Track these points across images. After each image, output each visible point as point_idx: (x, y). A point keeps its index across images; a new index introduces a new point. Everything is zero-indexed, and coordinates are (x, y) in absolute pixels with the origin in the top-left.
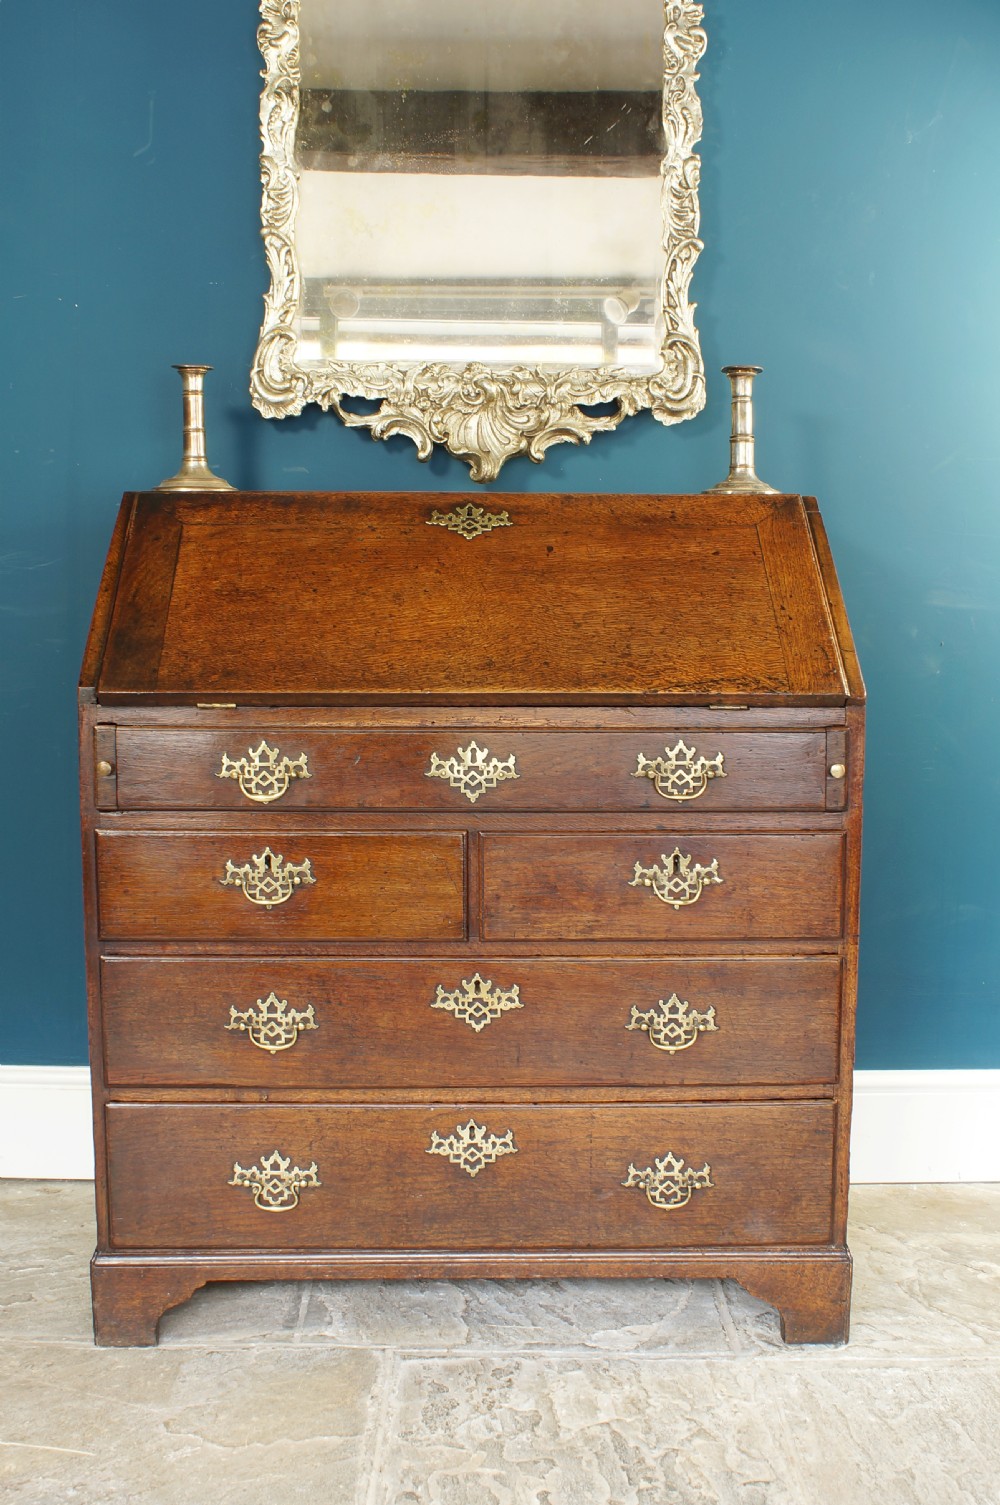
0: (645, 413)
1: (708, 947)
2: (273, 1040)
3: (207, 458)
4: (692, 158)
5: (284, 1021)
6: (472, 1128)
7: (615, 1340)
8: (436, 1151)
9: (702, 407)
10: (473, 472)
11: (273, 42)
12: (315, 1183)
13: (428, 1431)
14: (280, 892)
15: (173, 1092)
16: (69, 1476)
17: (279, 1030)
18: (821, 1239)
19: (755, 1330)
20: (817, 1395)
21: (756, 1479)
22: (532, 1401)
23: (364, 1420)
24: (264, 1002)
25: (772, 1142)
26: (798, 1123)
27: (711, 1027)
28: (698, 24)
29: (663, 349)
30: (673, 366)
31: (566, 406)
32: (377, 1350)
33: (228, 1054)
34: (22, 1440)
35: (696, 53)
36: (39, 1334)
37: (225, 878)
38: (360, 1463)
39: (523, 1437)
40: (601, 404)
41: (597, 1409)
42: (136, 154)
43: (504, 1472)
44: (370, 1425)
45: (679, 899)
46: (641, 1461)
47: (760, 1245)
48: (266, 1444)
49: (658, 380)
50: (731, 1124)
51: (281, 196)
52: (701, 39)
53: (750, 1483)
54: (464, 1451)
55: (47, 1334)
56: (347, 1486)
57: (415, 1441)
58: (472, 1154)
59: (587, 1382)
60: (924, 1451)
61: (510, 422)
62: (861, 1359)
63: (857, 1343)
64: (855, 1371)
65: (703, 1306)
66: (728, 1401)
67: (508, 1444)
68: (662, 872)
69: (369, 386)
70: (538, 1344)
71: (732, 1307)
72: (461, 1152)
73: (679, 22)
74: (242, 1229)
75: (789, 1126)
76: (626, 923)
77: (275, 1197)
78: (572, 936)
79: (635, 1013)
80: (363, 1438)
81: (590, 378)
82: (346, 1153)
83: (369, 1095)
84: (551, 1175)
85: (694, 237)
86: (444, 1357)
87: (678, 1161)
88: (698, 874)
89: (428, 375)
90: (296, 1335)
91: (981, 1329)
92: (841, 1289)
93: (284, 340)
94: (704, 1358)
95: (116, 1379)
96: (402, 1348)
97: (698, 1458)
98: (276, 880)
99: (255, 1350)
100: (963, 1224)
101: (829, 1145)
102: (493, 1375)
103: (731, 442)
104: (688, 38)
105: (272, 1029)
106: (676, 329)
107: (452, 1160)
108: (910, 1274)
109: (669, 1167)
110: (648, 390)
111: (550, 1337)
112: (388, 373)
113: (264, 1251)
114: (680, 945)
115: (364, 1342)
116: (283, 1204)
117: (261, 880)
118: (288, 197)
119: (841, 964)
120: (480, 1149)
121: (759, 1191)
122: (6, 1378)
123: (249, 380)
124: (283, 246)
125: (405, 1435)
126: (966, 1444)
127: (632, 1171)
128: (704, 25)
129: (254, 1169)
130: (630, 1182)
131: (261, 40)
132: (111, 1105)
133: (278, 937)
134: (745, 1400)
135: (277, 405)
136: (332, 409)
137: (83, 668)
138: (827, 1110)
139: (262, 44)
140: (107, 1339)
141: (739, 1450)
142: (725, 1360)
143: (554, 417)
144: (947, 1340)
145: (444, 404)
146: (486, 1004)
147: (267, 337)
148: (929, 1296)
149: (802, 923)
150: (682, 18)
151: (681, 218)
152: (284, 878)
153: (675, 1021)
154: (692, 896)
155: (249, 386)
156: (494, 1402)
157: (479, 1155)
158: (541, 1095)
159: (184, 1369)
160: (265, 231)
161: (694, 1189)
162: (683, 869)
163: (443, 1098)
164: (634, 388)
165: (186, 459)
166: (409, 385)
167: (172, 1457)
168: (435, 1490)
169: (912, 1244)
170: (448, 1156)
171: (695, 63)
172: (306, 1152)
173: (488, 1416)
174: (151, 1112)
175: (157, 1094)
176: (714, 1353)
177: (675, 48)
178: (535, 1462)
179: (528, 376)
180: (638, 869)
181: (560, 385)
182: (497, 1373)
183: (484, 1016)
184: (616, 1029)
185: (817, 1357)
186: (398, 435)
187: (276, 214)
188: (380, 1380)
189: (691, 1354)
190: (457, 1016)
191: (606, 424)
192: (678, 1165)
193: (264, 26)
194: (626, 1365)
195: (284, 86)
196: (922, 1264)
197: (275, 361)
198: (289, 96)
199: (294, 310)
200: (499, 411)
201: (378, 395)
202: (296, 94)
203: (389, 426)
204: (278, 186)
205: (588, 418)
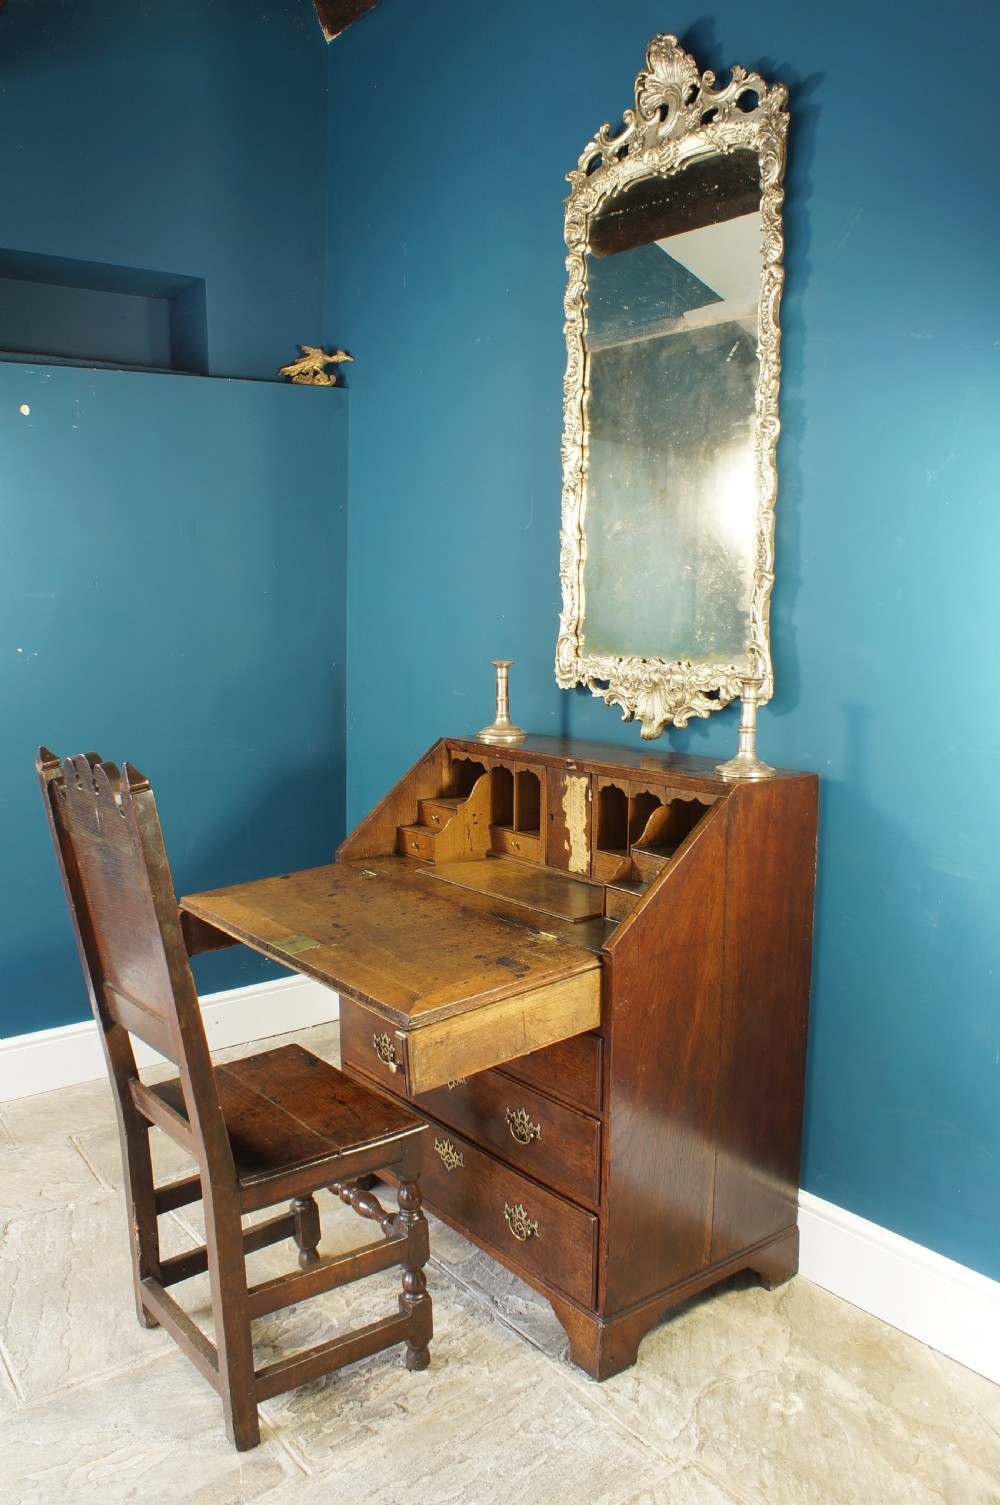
0: (738, 698)
3: (508, 716)
6: (448, 1144)
7: (515, 1304)
8: (436, 1149)
9: (770, 697)
10: (642, 731)
11: (567, 458)
18: (587, 1304)
20: (523, 1395)
21: (406, 1407)
25: (565, 1228)
26: (577, 1221)
27: (539, 1137)
28: (773, 412)
29: (748, 653)
30: (752, 666)
31: (693, 692)
35: (772, 434)
40: (710, 691)
47: (559, 1289)
50: (547, 1206)
51: (569, 552)
52: (776, 424)
53: (399, 1406)
58: (448, 1160)
61: (667, 700)
62: (588, 1395)
63: (604, 1385)
64: (570, 1398)
69: (603, 672)
70: (476, 1284)
72: (445, 1156)
73: (763, 412)
75: (573, 1223)
79: (508, 1111)
81: (709, 672)
84: (477, 1191)
85: (765, 571)
87: (524, 1212)
89: (631, 665)
91: (693, 1430)
92: (596, 1344)
93: (569, 641)
94: (525, 1340)
101: (591, 1244)
103: (739, 731)
104: (766, 423)
106: (754, 639)
107: (442, 1159)
108: (740, 1374)
109: (521, 1214)
110: (736, 682)
111: (489, 1284)
119: (601, 1127)
120: (452, 1159)
124: (568, 584)
127: (506, 1206)
128: (777, 412)
131: (562, 458)
134: (490, 1372)
135: (565, 681)
139: (562, 461)
141: (432, 1389)
142: (530, 1348)
143: (687, 698)
144: (659, 1421)
145: (636, 685)
147: (562, 640)
148: (715, 1393)
149: (579, 1091)
150: (764, 409)
151: (761, 557)
153: (523, 1125)
155: (555, 669)
157: (451, 1161)
160: (561, 575)
164: (729, 680)
165: (496, 716)
166: (620, 672)
169: (789, 1360)
170: (441, 1156)
171: (769, 442)
176: (534, 1342)
181: (691, 676)
185: (574, 1379)
186: (615, 703)
187: (565, 564)
189: (525, 1335)
191: (715, 705)
192: (524, 1214)
193: (562, 450)
194: (488, 1319)
195: (572, 484)
196: (762, 1375)
197: (565, 654)
198: (574, 490)
199: (575, 623)
200: (662, 692)
201: (606, 678)
202: (578, 488)
203: (611, 698)
204: (568, 546)
205: (706, 700)
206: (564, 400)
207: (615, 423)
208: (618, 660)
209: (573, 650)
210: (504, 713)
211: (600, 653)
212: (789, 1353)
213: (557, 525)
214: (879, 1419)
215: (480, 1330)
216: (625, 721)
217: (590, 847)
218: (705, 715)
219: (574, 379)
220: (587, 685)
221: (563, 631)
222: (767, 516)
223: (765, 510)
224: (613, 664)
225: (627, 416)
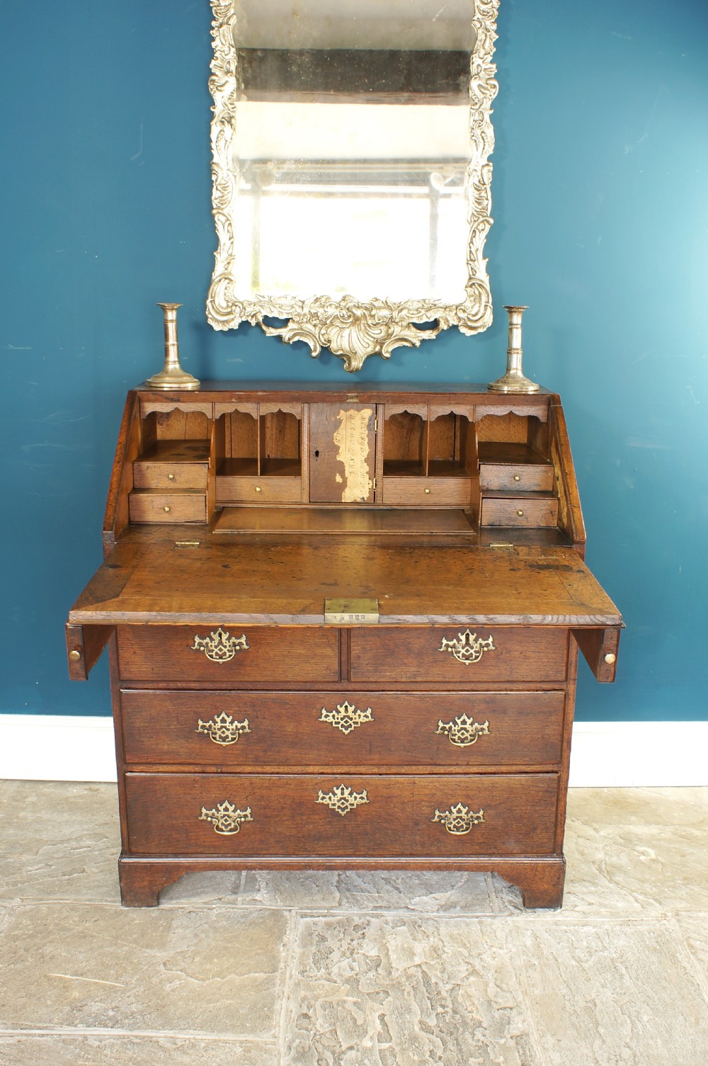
0: (455, 328)
1: (485, 686)
2: (224, 739)
3: (180, 362)
4: (487, 165)
5: (231, 728)
6: (342, 789)
7: (426, 902)
8: (321, 801)
9: (490, 324)
10: (346, 365)
11: (219, 88)
12: (249, 818)
13: (316, 970)
14: (228, 654)
15: (165, 766)
16: (110, 1001)
17: (227, 733)
18: (548, 851)
19: (508, 897)
20: (542, 946)
21: (505, 1006)
22: (376, 949)
23: (279, 962)
24: (218, 717)
25: (521, 797)
26: (537, 787)
27: (486, 732)
28: (493, 76)
29: (466, 287)
30: (472, 299)
31: (405, 324)
32: (286, 910)
33: (198, 746)
34: (82, 975)
35: (491, 96)
36: (89, 897)
37: (194, 646)
38: (277, 993)
39: (371, 975)
40: (426, 322)
41: (415, 954)
42: (132, 159)
43: (359, 1000)
44: (282, 965)
45: (468, 659)
46: (439, 993)
47: (512, 854)
48: (223, 978)
49: (463, 307)
50: (496, 787)
51: (225, 188)
52: (495, 86)
53: (501, 1009)
54: (337, 985)
55: (94, 898)
56: (269, 1009)
57: (308, 977)
58: (343, 803)
59: (408, 934)
60: (603, 986)
61: (370, 333)
62: (569, 919)
63: (567, 908)
64: (565, 928)
65: (478, 879)
66: (490, 949)
67: (362, 980)
68: (458, 643)
69: (281, 311)
70: (380, 907)
71: (495, 880)
72: (336, 802)
73: (480, 75)
74: (207, 844)
75: (531, 788)
76: (436, 673)
77: (226, 826)
78: (404, 680)
79: (441, 724)
80: (278, 974)
81: (420, 305)
82: (268, 802)
83: (282, 769)
84: (389, 815)
85: (487, 216)
86: (325, 916)
87: (464, 808)
88: (481, 644)
89: (318, 303)
90: (239, 899)
91: (641, 897)
92: (559, 878)
93: (227, 281)
94: (477, 917)
95: (135, 931)
96: (301, 909)
97: (472, 991)
98: (225, 647)
99: (215, 910)
100: (633, 818)
101: (554, 799)
102: (354, 930)
103: (508, 353)
104: (486, 86)
105: (223, 732)
106: (474, 275)
107: (331, 807)
108: (600, 856)
109: (460, 811)
110: (456, 314)
111: (387, 902)
112: (293, 302)
113: (220, 855)
114: (468, 685)
115: (279, 904)
116: (230, 831)
117: (216, 647)
118: (229, 189)
119: (565, 696)
120: (347, 801)
121: (512, 824)
122: (71, 930)
123: (205, 307)
124: (226, 221)
125: (303, 972)
126: (627, 982)
127: (437, 813)
128: (496, 77)
129: (214, 810)
130: (436, 819)
131: (211, 87)
132: (128, 774)
133: (226, 680)
134: (500, 948)
135: (223, 322)
136: (258, 324)
137: (106, 518)
138: (554, 780)
139: (212, 89)
140: (128, 902)
141: (496, 984)
142: (489, 919)
143: (397, 330)
144: (620, 905)
145: (328, 322)
146: (351, 719)
147: (217, 279)
148: (610, 872)
149: (542, 673)
150: (483, 72)
151: (479, 204)
152: (230, 646)
153: (465, 729)
154: (476, 658)
155: (206, 310)
156: (354, 950)
157: (347, 804)
158: (383, 770)
159: (175, 924)
160: (214, 212)
161: (473, 824)
162: (471, 641)
163: (325, 771)
164: (447, 313)
165: (166, 363)
166: (306, 310)
167: (168, 987)
168: (320, 1012)
169: (602, 833)
170: (328, 804)
171: (490, 102)
172: (244, 802)
173: (350, 959)
174: (152, 779)
175: (155, 768)
176: (483, 914)
177: (477, 92)
178: (378, 993)
179: (381, 304)
180: (444, 642)
181: (402, 310)
182: (356, 928)
183: (350, 726)
184: (429, 733)
185: (545, 917)
186: (299, 341)
187: (221, 200)
188: (288, 932)
189: (470, 914)
190: (334, 725)
192: (465, 810)
193: (213, 78)
194: (432, 922)
195: (226, 116)
196: (607, 848)
197: (222, 295)
198: (229, 123)
199: (233, 262)
200: (364, 326)
201: (286, 317)
203: (293, 335)
204: (223, 182)
205: (418, 331)
207: (284, 59)
209: (232, 289)
210: (176, 359)
216: (314, 357)
217: (373, 474)
218: (418, 344)
221: (220, 270)
222: (488, 168)
223: (484, 163)
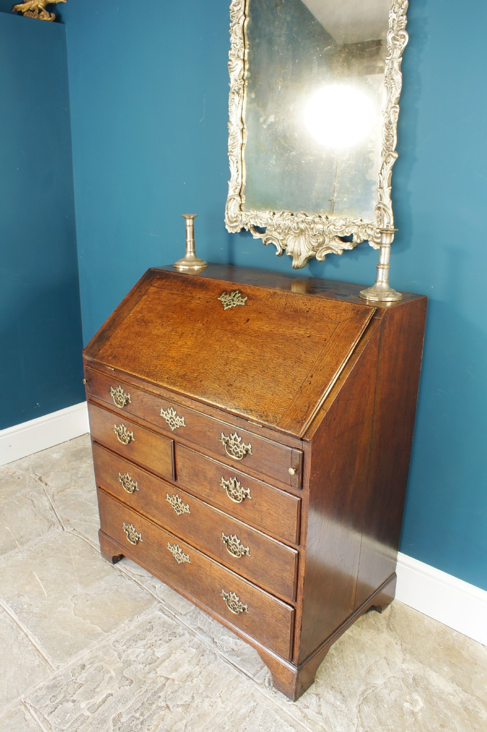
0: (366, 241)
2: (129, 489)
3: (194, 252)
4: (395, 107)
5: (131, 484)
6: (178, 548)
7: (228, 643)
8: (169, 549)
11: (233, 70)
12: (141, 539)
13: (122, 645)
14: (126, 440)
16: (33, 600)
18: (286, 657)
20: (247, 719)
22: (164, 653)
23: (116, 628)
24: (126, 475)
25: (269, 611)
26: (278, 610)
27: (248, 554)
28: (403, 27)
29: (376, 210)
30: (379, 220)
31: (331, 237)
32: (159, 601)
34: (42, 580)
35: (400, 45)
37: (114, 429)
38: (92, 644)
40: (345, 236)
41: (176, 671)
42: (200, 122)
43: (115, 677)
44: (114, 631)
45: (236, 499)
46: (152, 704)
47: (264, 645)
49: (371, 226)
50: (255, 595)
51: (234, 138)
52: (405, 37)
56: (77, 650)
57: (115, 646)
58: (178, 556)
59: (191, 656)
61: (310, 242)
62: (289, 713)
63: (299, 704)
64: (278, 718)
66: (217, 698)
67: (132, 667)
68: (230, 485)
69: (261, 221)
70: (201, 630)
72: (175, 554)
73: (394, 28)
75: (275, 608)
76: (219, 499)
77: (132, 539)
78: (203, 495)
79: (222, 535)
80: (106, 635)
81: (344, 223)
82: (148, 535)
84: (200, 577)
85: (392, 151)
86: (170, 617)
87: (237, 597)
88: (243, 491)
89: (282, 218)
90: (149, 581)
92: (292, 681)
93: (235, 201)
94: (241, 672)
95: (88, 571)
96: (166, 605)
98: (125, 436)
101: (289, 625)
102: (170, 634)
103: (376, 268)
104: (398, 37)
106: (381, 200)
108: (379, 682)
109: (234, 598)
110: (366, 231)
111: (209, 629)
115: (160, 596)
116: (134, 541)
117: (122, 433)
118: (237, 138)
119: (299, 555)
120: (180, 556)
121: (264, 626)
123: (224, 216)
124: (235, 160)
125: (116, 642)
127: (224, 591)
128: (406, 28)
129: (127, 527)
130: (222, 595)
131: (229, 69)
135: (233, 227)
138: (289, 611)
139: (229, 71)
142: (245, 678)
143: (326, 241)
145: (286, 232)
146: (180, 507)
147: (230, 199)
149: (281, 530)
150: (396, 25)
151: (387, 140)
152: (127, 436)
153: (236, 545)
154: (239, 499)
155: (225, 219)
156: (153, 646)
157: (180, 558)
159: (106, 578)
160: (229, 154)
162: (237, 486)
164: (359, 229)
165: (186, 253)
166: (274, 222)
167: (60, 609)
168: (92, 669)
169: (405, 666)
170: (172, 552)
171: (400, 52)
172: (139, 529)
173: (144, 650)
177: (391, 44)
178: (127, 680)
179: (317, 221)
180: (223, 479)
181: (330, 225)
183: (180, 511)
184: (218, 537)
186: (271, 243)
188: (142, 614)
189: (240, 667)
190: (172, 506)
191: (348, 246)
192: (237, 599)
193: (229, 63)
194: (212, 657)
195: (236, 88)
196: (392, 680)
197: (232, 209)
198: (238, 93)
199: (239, 187)
200: (307, 236)
201: (264, 226)
202: (241, 91)
203: (268, 239)
204: (234, 134)
205: (341, 242)
206: (231, 24)
207: (270, 42)
208: (272, 213)
209: (238, 206)
210: (192, 250)
211: (258, 208)
212: (404, 661)
213: (226, 119)
214: (470, 707)
215: (210, 668)
216: (278, 255)
218: (340, 253)
219: (238, 8)
220: (249, 230)
221: (231, 193)
222: (395, 109)
223: (393, 105)
224: (269, 216)
225: (280, 36)
